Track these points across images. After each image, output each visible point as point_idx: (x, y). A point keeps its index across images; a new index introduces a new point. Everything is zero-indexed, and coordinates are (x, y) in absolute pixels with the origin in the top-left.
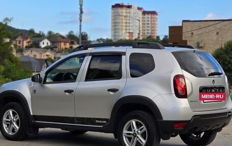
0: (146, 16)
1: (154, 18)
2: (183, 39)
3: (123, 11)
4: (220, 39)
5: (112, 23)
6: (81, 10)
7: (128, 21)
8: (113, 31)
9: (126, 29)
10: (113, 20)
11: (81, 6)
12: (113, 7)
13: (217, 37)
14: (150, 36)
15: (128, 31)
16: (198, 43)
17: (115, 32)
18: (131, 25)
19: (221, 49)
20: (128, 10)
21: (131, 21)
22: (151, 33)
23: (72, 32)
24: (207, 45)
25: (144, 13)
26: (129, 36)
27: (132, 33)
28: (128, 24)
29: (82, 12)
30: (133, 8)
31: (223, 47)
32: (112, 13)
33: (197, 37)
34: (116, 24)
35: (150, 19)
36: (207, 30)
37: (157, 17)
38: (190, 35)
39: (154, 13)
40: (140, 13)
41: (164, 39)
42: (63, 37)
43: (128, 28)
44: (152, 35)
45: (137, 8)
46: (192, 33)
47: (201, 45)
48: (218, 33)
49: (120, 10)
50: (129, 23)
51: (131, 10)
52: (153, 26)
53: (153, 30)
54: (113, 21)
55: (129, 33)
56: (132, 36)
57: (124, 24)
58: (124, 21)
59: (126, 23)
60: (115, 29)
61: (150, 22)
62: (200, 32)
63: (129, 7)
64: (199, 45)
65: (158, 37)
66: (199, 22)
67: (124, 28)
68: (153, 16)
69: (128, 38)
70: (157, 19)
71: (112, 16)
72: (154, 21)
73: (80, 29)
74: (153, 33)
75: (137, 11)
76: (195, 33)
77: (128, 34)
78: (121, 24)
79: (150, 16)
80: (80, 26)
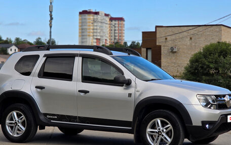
0: (114, 22)
1: (121, 24)
2: (157, 44)
3: (91, 17)
4: (193, 44)
5: (80, 29)
6: (51, 16)
7: (95, 28)
8: (80, 38)
9: (94, 36)
10: (80, 26)
11: (51, 12)
12: (80, 13)
13: (191, 42)
14: (117, 43)
15: (96, 37)
16: (172, 48)
17: (82, 39)
18: (99, 31)
19: (200, 53)
20: (96, 17)
21: (98, 28)
22: (119, 39)
23: (40, 39)
24: (180, 50)
25: (112, 19)
26: (97, 42)
27: (99, 39)
28: (95, 31)
29: (52, 19)
30: (100, 14)
31: (202, 51)
32: (80, 20)
33: (170, 42)
34: (84, 31)
35: (117, 25)
36: (181, 35)
37: (124, 23)
38: (164, 40)
39: (121, 19)
40: (107, 19)
41: (131, 44)
42: (31, 44)
43: (95, 34)
44: (120, 41)
45: (104, 15)
46: (166, 39)
47: (174, 51)
48: (191, 39)
49: (87, 16)
50: (97, 29)
51: (99, 16)
52: (120, 32)
53: (120, 36)
54: (81, 28)
55: (97, 39)
56: (100, 43)
57: (92, 31)
58: (92, 27)
59: (93, 29)
60: (83, 36)
61: (117, 29)
62: (173, 37)
63: (97, 13)
64: (172, 50)
65: (125, 43)
66: (172, 28)
67: (91, 34)
68: (120, 22)
69: (95, 44)
70: (124, 25)
71: (80, 23)
72: (121, 27)
73: (50, 36)
74: (120, 39)
75: (105, 17)
76: (169, 38)
77: (95, 41)
78: (88, 31)
79: (117, 22)
80: (50, 32)
